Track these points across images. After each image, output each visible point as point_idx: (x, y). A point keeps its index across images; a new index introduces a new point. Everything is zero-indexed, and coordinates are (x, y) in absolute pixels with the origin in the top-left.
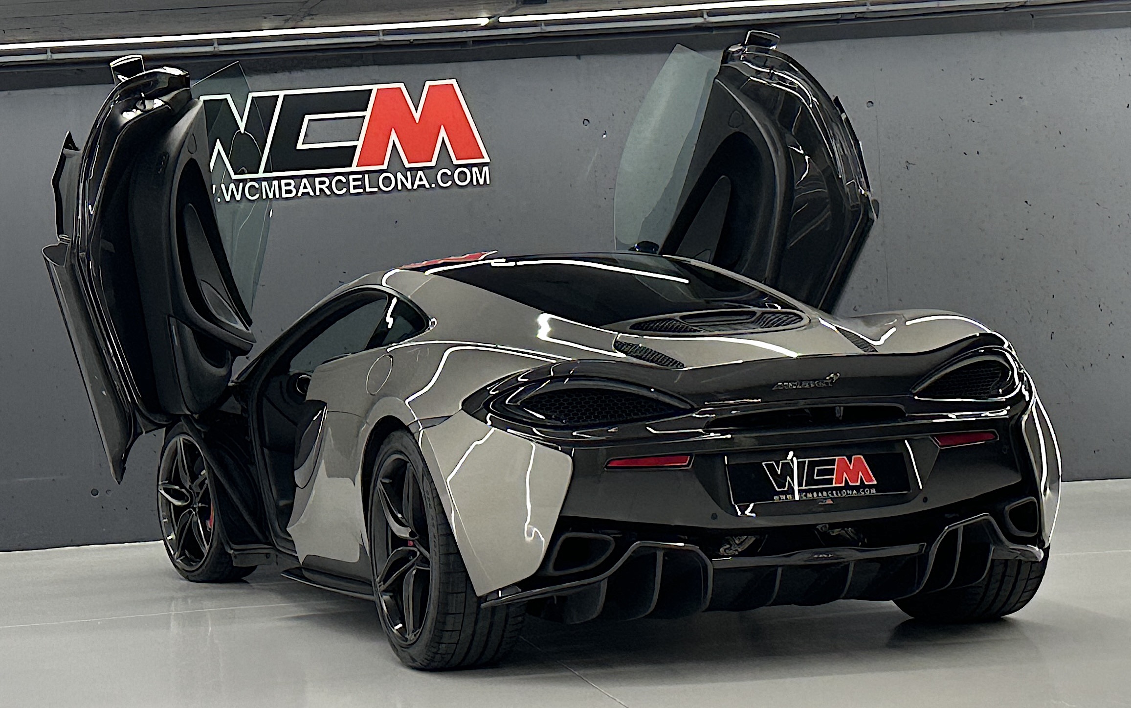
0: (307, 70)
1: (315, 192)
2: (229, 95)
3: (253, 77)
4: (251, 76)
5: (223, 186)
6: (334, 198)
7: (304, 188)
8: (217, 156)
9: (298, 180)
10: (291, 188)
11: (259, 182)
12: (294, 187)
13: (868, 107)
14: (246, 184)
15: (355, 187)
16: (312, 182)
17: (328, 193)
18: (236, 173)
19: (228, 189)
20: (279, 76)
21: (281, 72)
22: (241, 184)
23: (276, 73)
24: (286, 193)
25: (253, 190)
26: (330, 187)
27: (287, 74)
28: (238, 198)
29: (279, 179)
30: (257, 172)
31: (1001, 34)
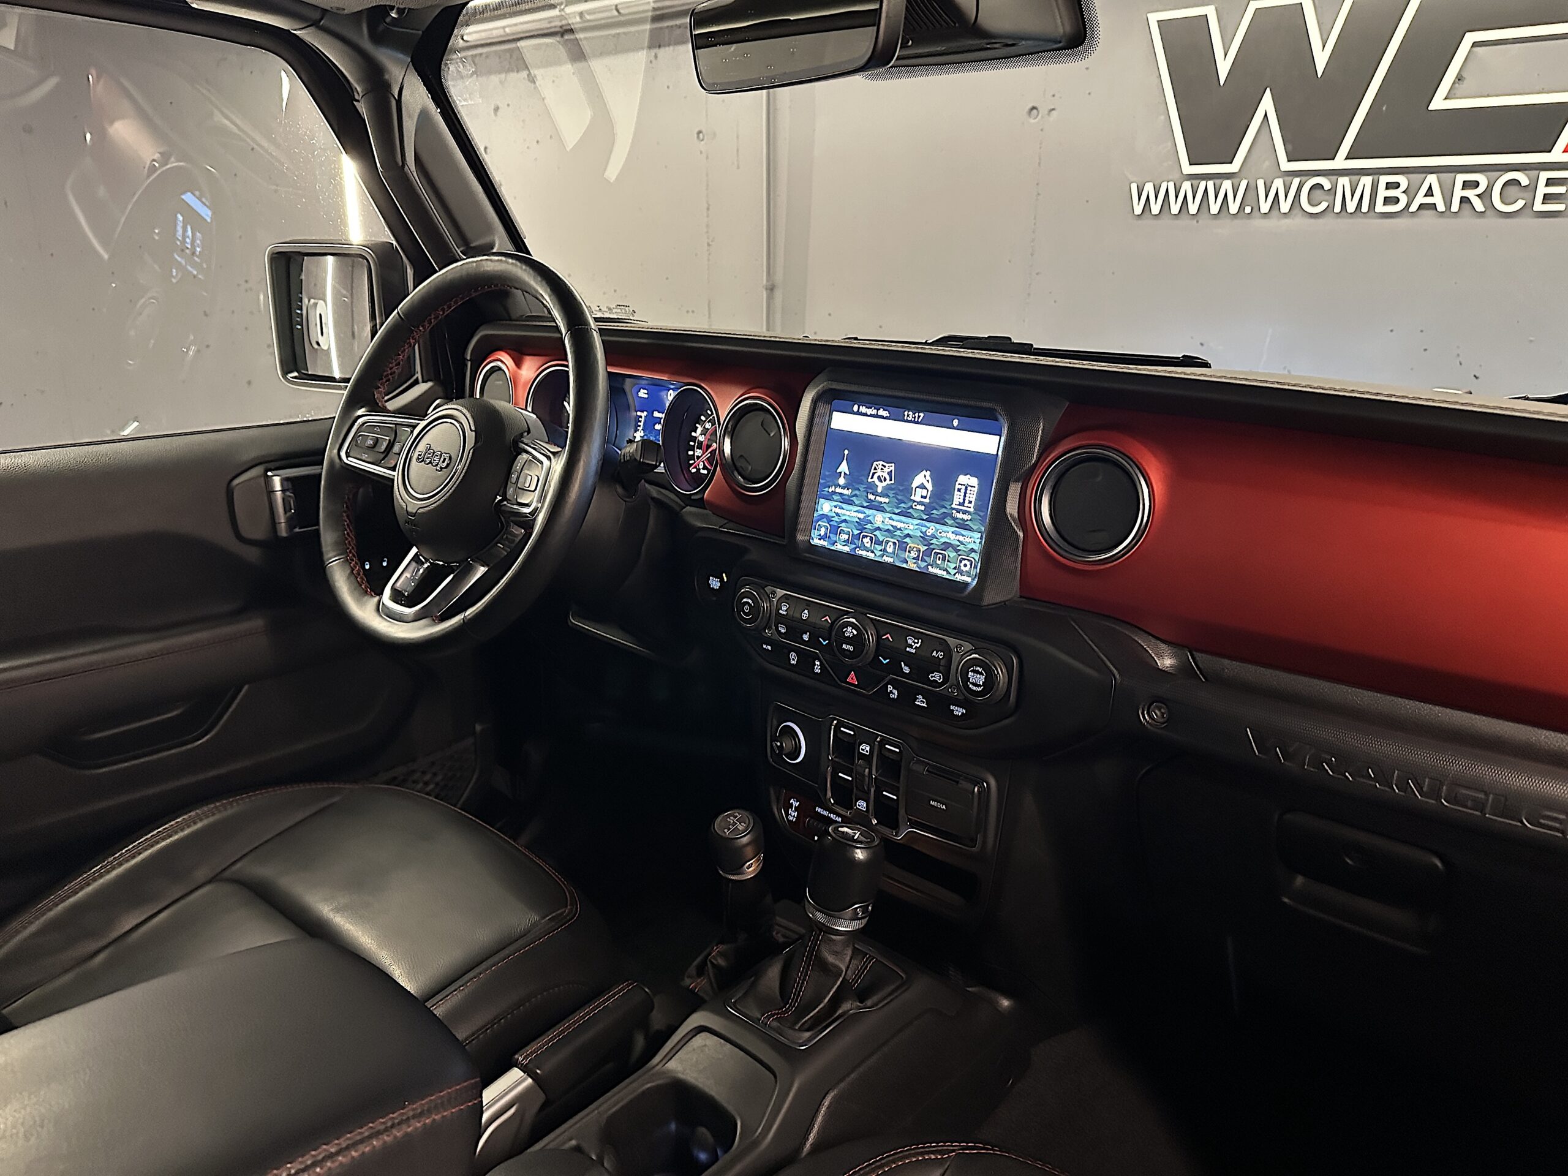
5: (1261, 182)
6: (1492, 221)
7: (1425, 196)
8: (1262, 122)
9: (1416, 177)
10: (1398, 192)
11: (1332, 178)
12: (1404, 191)
14: (1307, 181)
15: (1547, 198)
16: (1447, 183)
17: (1479, 206)
18: (1289, 159)
19: (1270, 190)
22: (1297, 181)
24: (1385, 204)
25: (1317, 193)
26: (1486, 196)
28: (1285, 207)
29: (1376, 173)
30: (1333, 158)
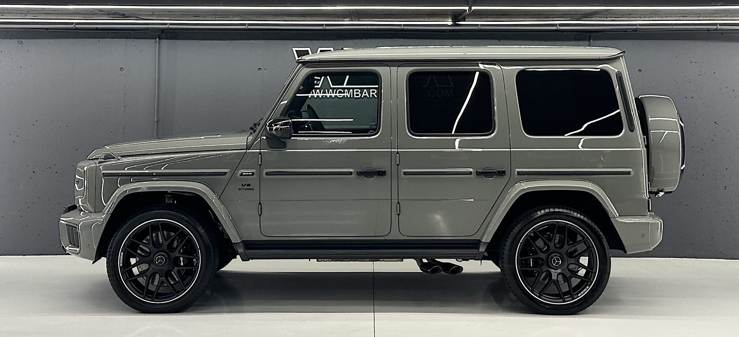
0: (369, 39)
1: (369, 96)
2: (332, 48)
3: (344, 41)
4: (343, 40)
5: (326, 90)
9: (362, 90)
10: (358, 93)
11: (344, 90)
12: (360, 93)
13: (638, 72)
14: (337, 90)
16: (369, 91)
17: (376, 97)
18: (333, 85)
19: (329, 91)
20: (356, 41)
21: (358, 39)
22: (335, 90)
23: (355, 39)
24: (356, 96)
26: (377, 94)
27: (360, 40)
29: (353, 89)
30: (343, 85)
31: (706, 42)
